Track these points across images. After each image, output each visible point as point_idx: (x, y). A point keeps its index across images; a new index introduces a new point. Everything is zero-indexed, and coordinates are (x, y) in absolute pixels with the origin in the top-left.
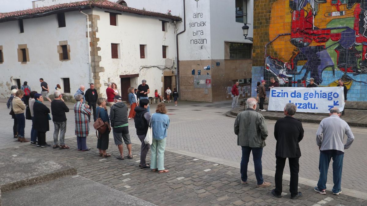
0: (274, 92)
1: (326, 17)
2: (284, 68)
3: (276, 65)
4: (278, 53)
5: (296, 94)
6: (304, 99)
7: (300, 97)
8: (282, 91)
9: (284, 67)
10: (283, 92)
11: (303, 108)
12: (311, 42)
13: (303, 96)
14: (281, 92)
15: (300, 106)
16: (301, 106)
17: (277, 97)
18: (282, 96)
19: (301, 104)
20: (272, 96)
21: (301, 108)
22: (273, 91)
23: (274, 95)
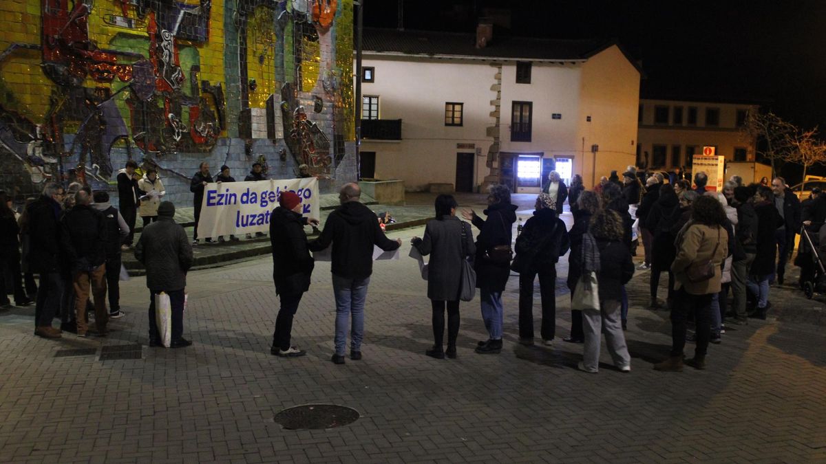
0: (212, 195)
1: (106, 23)
2: (36, 139)
3: (14, 131)
4: (16, 95)
5: (250, 194)
6: (262, 206)
7: (256, 201)
8: (227, 190)
9: (36, 136)
10: (229, 193)
11: (259, 224)
12: (85, 76)
13: (259, 199)
14: (225, 193)
15: (252, 220)
16: (255, 221)
17: (217, 204)
18: (226, 204)
19: (254, 216)
20: (209, 204)
21: (254, 224)
22: (210, 192)
23: (212, 201)
